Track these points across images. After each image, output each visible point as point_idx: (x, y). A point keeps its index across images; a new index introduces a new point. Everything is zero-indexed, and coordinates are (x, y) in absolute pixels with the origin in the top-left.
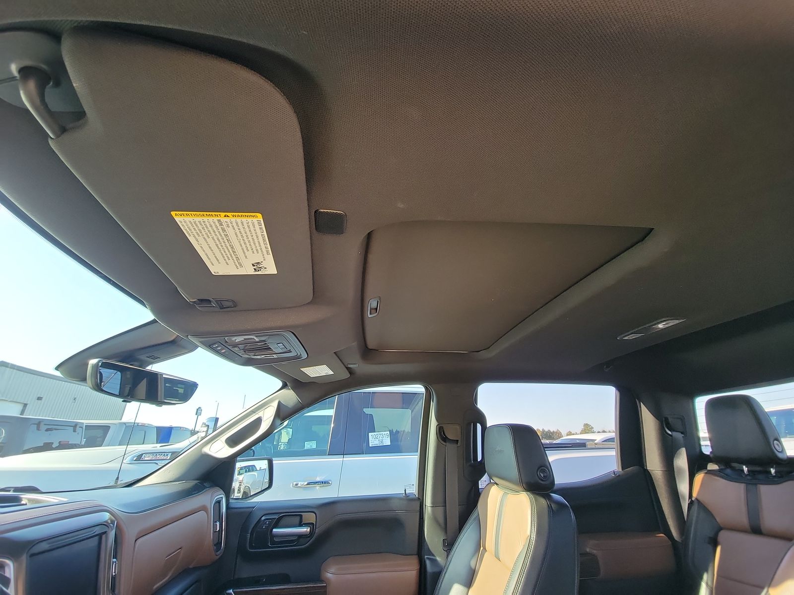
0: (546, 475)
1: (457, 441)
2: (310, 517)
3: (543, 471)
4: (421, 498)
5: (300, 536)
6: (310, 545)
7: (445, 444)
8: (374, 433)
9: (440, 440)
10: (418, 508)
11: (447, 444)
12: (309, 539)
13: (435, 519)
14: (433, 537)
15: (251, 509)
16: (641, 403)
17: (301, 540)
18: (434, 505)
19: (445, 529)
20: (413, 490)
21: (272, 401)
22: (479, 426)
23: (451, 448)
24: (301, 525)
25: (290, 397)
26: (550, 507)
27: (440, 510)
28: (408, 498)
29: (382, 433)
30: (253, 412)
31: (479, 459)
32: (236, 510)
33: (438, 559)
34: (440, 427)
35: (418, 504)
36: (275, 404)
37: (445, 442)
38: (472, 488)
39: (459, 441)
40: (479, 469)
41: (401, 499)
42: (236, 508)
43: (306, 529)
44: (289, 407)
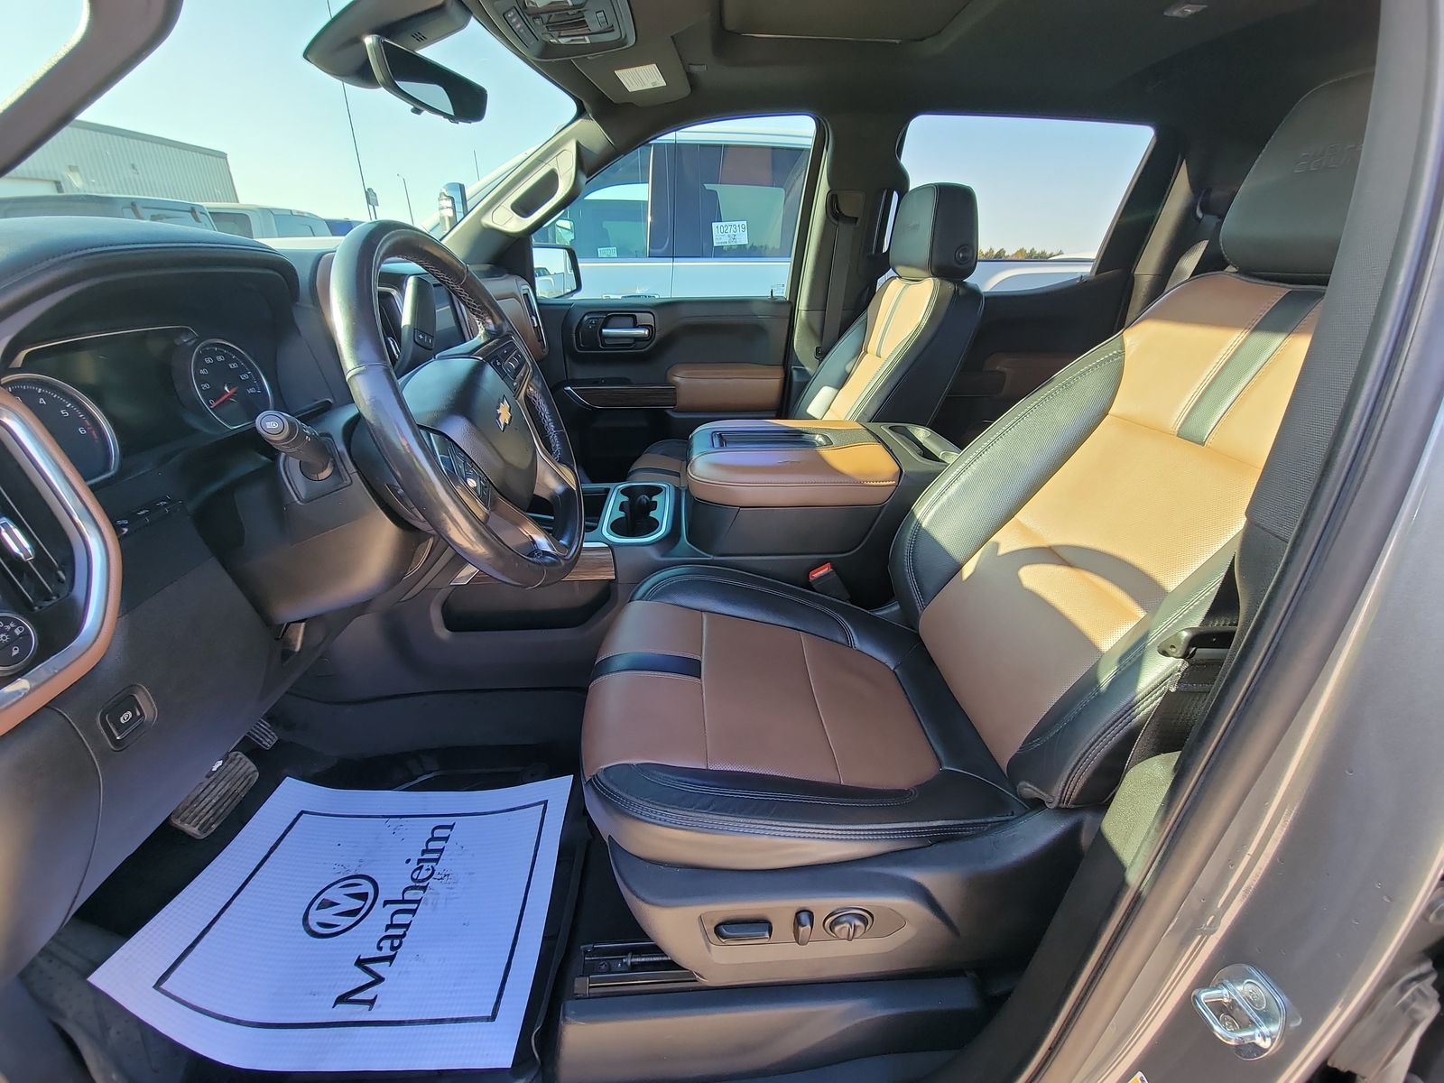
0: (967, 255)
1: (857, 218)
2: (646, 318)
3: (964, 251)
4: (793, 301)
5: (637, 339)
6: (650, 350)
7: (836, 222)
8: (721, 223)
9: (830, 216)
10: (788, 314)
11: (840, 224)
12: (648, 343)
13: (809, 326)
14: (802, 345)
15: (568, 308)
16: (1184, 162)
17: (639, 343)
18: (810, 308)
19: (821, 337)
20: (783, 292)
21: (563, 142)
22: (895, 196)
23: (845, 231)
24: (635, 326)
25: (593, 133)
26: (956, 292)
27: (817, 315)
28: (774, 302)
29: (734, 223)
30: (540, 160)
31: (885, 249)
32: (548, 307)
33: (807, 368)
34: (832, 196)
35: (788, 308)
36: (572, 147)
37: (837, 220)
38: (865, 289)
39: (859, 220)
40: (880, 264)
41: (765, 302)
42: (550, 305)
43: (643, 332)
44: (595, 152)
